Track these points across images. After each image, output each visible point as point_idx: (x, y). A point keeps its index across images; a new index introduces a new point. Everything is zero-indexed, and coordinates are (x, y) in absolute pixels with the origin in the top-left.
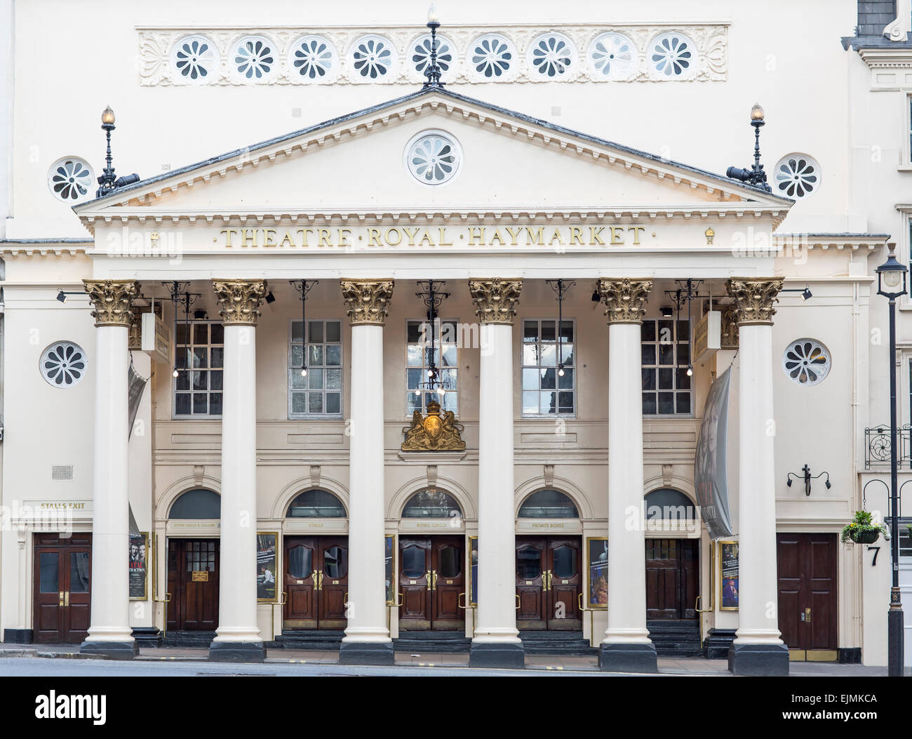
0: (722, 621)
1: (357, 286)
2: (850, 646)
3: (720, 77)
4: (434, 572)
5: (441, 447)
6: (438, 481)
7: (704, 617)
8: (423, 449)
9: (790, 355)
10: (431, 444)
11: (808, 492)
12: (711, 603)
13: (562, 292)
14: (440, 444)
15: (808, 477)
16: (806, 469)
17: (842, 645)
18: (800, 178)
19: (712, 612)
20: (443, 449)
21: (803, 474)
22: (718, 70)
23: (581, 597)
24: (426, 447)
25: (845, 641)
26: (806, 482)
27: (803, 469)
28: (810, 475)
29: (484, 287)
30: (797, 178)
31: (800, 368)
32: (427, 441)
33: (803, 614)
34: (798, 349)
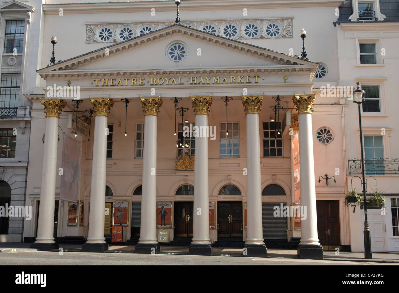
0: (296, 235)
1: (146, 100)
2: (346, 244)
3: (290, 36)
4: (189, 216)
5: (189, 169)
6: (188, 181)
7: (289, 233)
8: (182, 169)
9: (319, 133)
10: (186, 168)
11: (327, 184)
12: (291, 227)
13: (228, 102)
14: (188, 168)
15: (327, 178)
16: (326, 175)
17: (342, 244)
18: (320, 71)
19: (292, 231)
20: (190, 170)
21: (325, 177)
22: (288, 34)
23: (242, 225)
24: (183, 168)
25: (344, 242)
26: (326, 180)
27: (325, 176)
28: (328, 177)
29: (196, 100)
30: (319, 71)
31: (322, 138)
32: (184, 166)
33: (327, 232)
34: (321, 131)
